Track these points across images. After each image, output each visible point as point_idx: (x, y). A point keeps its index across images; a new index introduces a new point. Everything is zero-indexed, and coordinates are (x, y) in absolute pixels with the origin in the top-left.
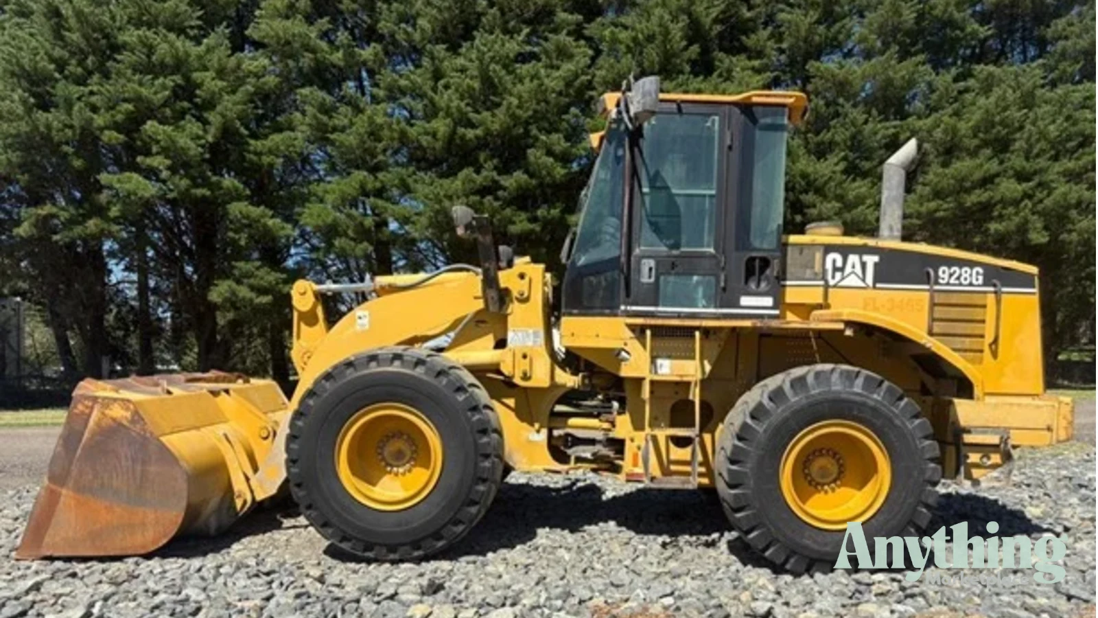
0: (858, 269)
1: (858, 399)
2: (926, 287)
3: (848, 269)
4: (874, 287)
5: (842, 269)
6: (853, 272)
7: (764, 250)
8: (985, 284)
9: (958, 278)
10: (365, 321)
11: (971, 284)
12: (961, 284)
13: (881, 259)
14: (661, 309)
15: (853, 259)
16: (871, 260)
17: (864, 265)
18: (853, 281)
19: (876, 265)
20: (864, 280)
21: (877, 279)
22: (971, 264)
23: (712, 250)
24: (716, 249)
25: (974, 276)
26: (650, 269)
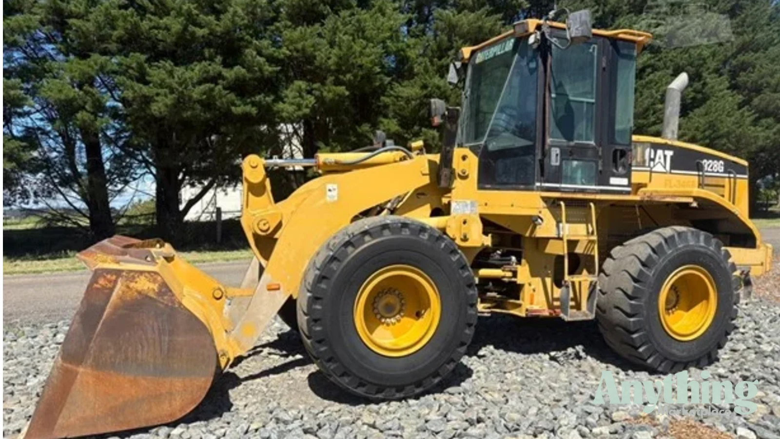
0: (662, 160)
1: (702, 250)
2: (696, 173)
3: (657, 160)
4: (671, 173)
5: (653, 160)
6: (659, 162)
7: (624, 145)
8: (725, 172)
9: (712, 168)
10: (334, 193)
11: (718, 172)
12: (713, 172)
13: (675, 153)
14: (563, 186)
15: (660, 152)
16: (669, 153)
17: (665, 157)
18: (659, 168)
19: (672, 157)
20: (665, 167)
21: (672, 168)
22: (718, 158)
23: (592, 143)
24: (596, 142)
25: (719, 166)
26: (557, 155)
